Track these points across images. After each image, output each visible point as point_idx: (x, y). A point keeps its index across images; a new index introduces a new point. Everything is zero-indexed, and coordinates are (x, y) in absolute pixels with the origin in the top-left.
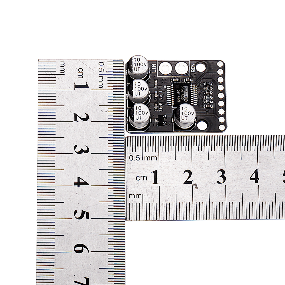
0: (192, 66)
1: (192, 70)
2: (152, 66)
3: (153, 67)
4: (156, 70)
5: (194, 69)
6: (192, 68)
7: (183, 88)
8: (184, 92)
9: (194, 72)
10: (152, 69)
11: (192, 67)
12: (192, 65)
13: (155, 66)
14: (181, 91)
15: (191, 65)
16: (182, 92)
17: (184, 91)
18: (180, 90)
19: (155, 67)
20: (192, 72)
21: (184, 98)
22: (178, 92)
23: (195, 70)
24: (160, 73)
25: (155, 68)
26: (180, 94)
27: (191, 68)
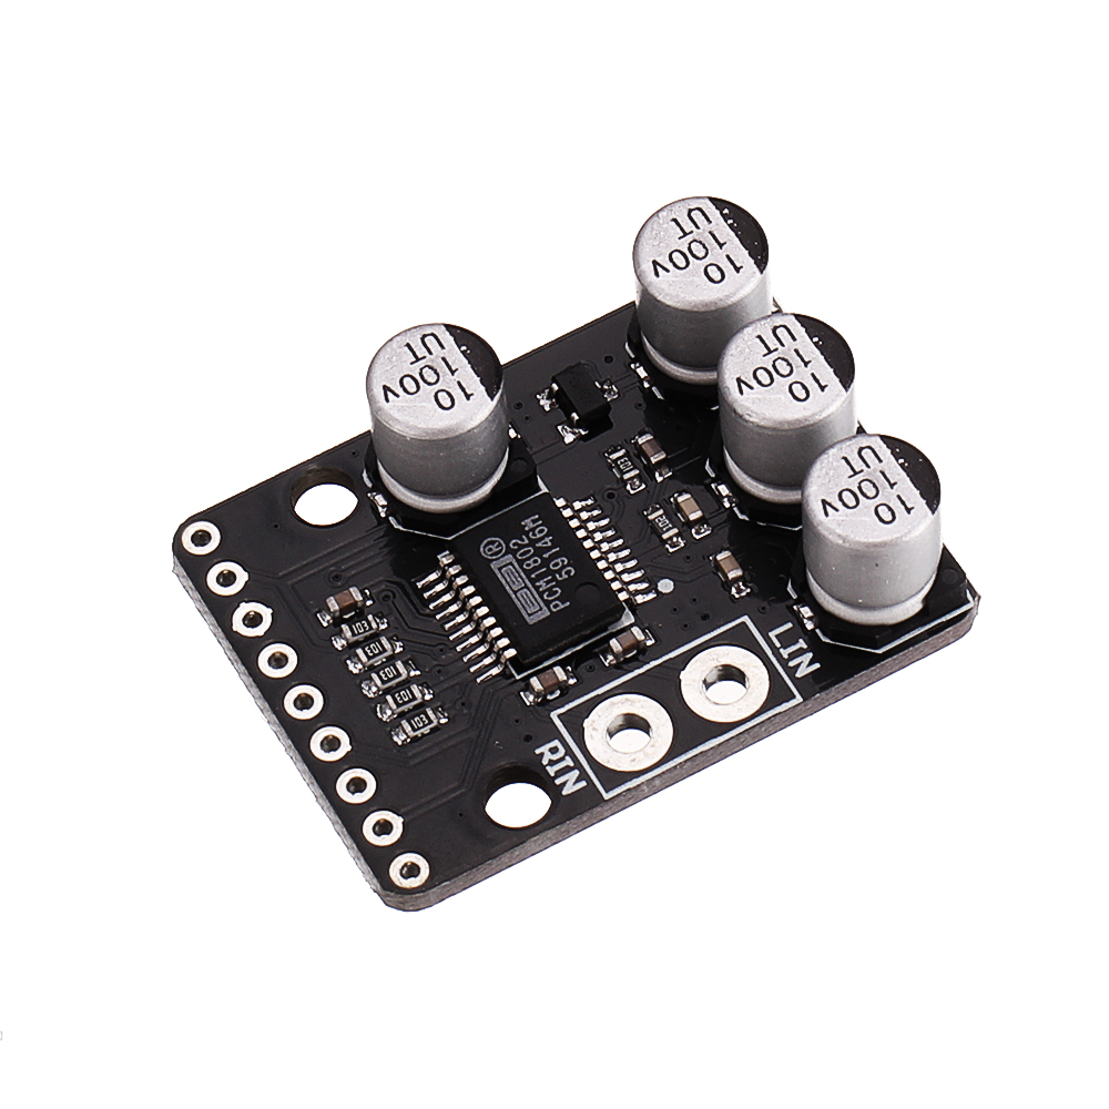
0: (576, 773)
1: (562, 751)
2: (810, 655)
3: (801, 652)
4: (778, 645)
5: (552, 763)
6: (569, 762)
7: (547, 603)
8: (533, 581)
9: (545, 749)
10: (802, 644)
11: (567, 770)
12: (577, 781)
13: (791, 664)
14: (554, 579)
15: (583, 776)
16: (540, 577)
17: (537, 588)
18: (559, 584)
19: (793, 656)
20: (556, 743)
21: (514, 553)
22: (564, 567)
23: (545, 762)
24: (740, 639)
25: (785, 653)
26: (545, 563)
27: (574, 758)
